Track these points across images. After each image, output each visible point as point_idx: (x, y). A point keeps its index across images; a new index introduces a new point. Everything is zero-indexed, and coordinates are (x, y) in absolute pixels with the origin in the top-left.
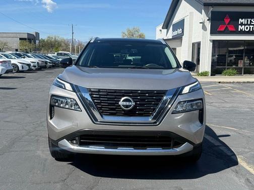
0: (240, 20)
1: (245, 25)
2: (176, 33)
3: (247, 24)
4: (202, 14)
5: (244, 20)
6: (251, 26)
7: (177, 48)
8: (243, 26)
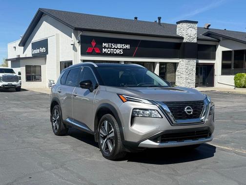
0: (103, 44)
1: (107, 48)
2: (37, 51)
3: (109, 48)
4: (71, 37)
5: (106, 44)
6: (112, 50)
7: (42, 66)
8: (106, 49)
